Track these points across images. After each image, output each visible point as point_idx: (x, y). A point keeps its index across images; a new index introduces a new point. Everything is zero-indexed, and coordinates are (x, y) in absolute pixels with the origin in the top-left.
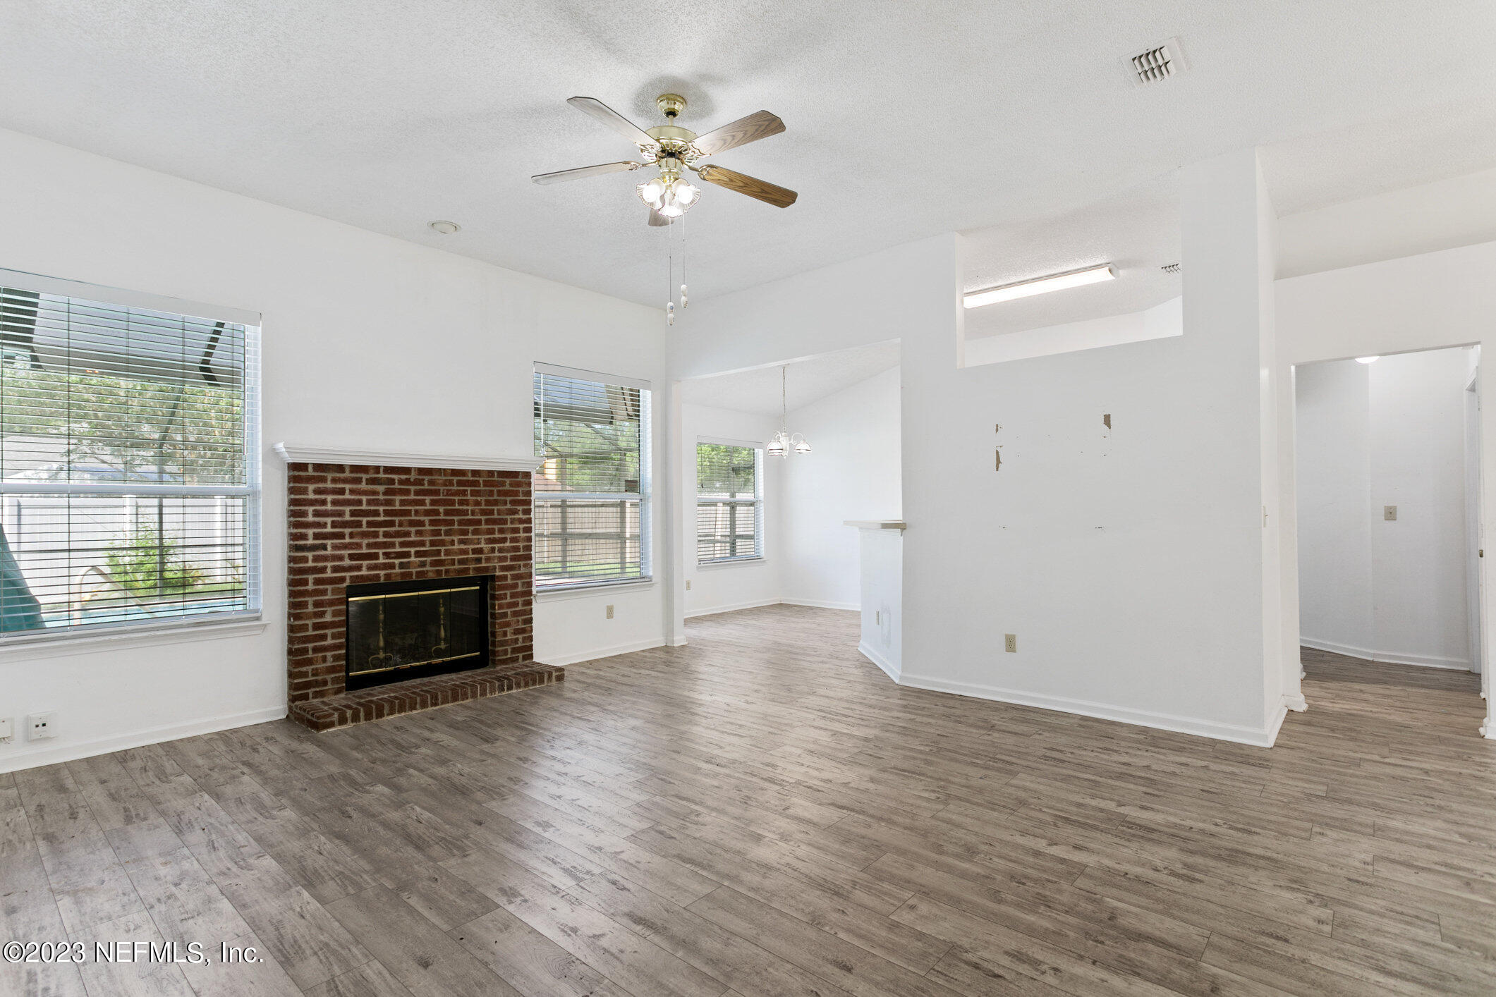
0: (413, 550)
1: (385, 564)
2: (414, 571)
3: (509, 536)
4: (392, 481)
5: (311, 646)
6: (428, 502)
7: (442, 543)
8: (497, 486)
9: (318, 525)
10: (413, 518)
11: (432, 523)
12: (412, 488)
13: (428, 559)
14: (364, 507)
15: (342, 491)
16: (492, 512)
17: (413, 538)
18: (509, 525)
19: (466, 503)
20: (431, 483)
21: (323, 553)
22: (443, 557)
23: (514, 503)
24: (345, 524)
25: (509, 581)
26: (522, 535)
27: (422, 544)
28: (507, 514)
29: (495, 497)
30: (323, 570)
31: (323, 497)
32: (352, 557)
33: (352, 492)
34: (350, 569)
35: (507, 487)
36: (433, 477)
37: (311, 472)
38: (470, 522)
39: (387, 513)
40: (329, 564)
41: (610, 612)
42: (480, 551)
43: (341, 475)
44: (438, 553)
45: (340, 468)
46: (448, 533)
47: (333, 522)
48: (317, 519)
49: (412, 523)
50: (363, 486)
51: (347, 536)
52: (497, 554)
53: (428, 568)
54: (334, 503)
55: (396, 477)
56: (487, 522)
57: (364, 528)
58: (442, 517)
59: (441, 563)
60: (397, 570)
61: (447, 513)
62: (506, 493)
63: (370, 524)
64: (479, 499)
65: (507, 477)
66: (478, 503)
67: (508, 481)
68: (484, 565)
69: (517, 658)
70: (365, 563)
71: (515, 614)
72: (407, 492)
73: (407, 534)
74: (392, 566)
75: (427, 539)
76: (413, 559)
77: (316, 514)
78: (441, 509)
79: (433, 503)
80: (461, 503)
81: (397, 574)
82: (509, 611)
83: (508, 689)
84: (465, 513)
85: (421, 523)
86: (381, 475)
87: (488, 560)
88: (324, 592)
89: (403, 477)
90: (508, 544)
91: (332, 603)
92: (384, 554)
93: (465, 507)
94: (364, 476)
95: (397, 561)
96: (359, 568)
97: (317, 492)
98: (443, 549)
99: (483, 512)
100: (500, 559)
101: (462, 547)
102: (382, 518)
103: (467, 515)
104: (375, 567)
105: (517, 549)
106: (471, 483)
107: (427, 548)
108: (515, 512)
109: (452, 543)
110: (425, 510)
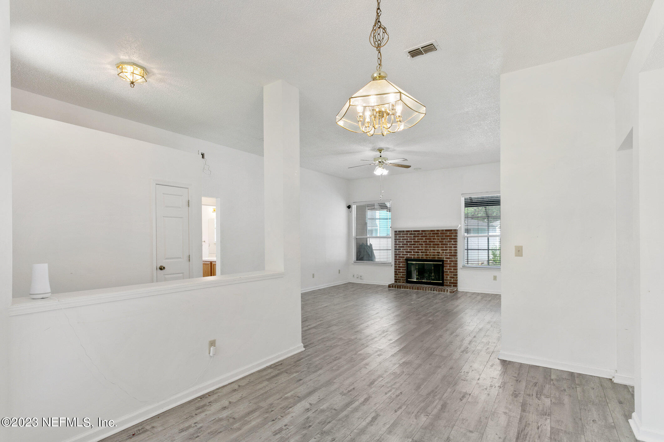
0: (420, 251)
1: (413, 254)
3: (448, 249)
4: (415, 234)
5: (398, 271)
6: (424, 239)
7: (428, 250)
8: (445, 234)
9: (399, 244)
10: (420, 243)
11: (425, 244)
12: (420, 235)
13: (424, 254)
14: (409, 240)
15: (404, 237)
16: (443, 242)
17: (420, 248)
18: (449, 246)
19: (435, 239)
20: (425, 234)
21: (400, 251)
22: (428, 253)
23: (451, 239)
24: (405, 244)
25: (448, 262)
26: (453, 248)
27: (422, 250)
28: (448, 242)
29: (444, 237)
30: (400, 254)
31: (400, 238)
32: (406, 252)
33: (406, 237)
34: (405, 255)
35: (448, 234)
36: (426, 232)
37: (398, 233)
38: (436, 244)
39: (414, 242)
40: (401, 253)
41: (495, 278)
42: (439, 253)
43: (404, 233)
44: (427, 252)
45: (404, 231)
46: (430, 247)
47: (402, 244)
48: (399, 243)
49: (420, 244)
50: (409, 235)
51: (405, 247)
52: (444, 254)
53: (424, 256)
54: (402, 239)
55: (416, 233)
56: (441, 244)
57: (409, 245)
58: (428, 243)
59: (427, 255)
60: (416, 256)
61: (429, 242)
62: (448, 236)
63: (410, 244)
64: (439, 238)
67: (448, 232)
68: (440, 256)
69: (451, 286)
70: (409, 254)
71: (450, 272)
72: (419, 236)
73: (419, 247)
74: (415, 255)
75: (424, 248)
76: (420, 253)
77: (399, 242)
78: (428, 241)
79: (425, 239)
80: (433, 239)
82: (448, 271)
83: (433, 291)
85: (423, 245)
86: (413, 233)
88: (400, 259)
89: (418, 233)
90: (448, 251)
91: (402, 262)
92: (413, 252)
93: (434, 240)
94: (409, 233)
95: (416, 254)
96: (407, 255)
97: (399, 237)
98: (428, 251)
99: (440, 242)
100: (445, 255)
101: (434, 251)
102: (413, 243)
103: (435, 242)
104: (411, 255)
105: (451, 253)
106: (437, 234)
107: (424, 251)
108: (451, 242)
109: (431, 250)
110: (423, 241)
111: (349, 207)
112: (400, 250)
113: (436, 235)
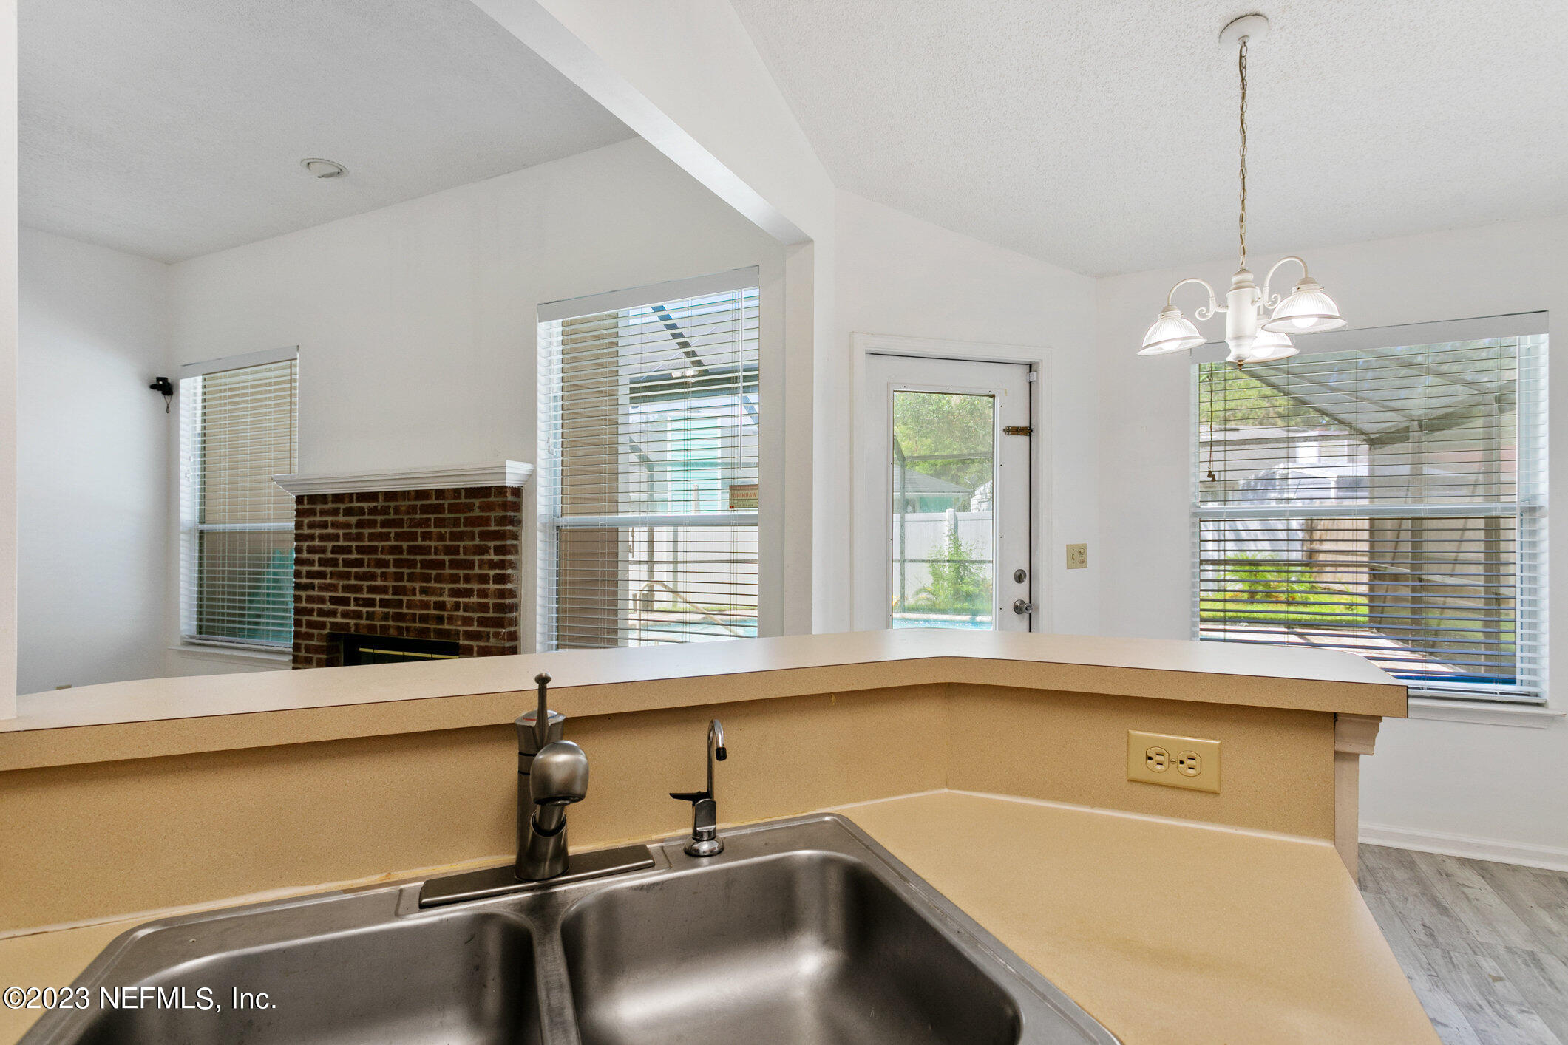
0: (378, 598)
1: (354, 612)
2: (378, 624)
3: (476, 587)
4: (363, 511)
6: (392, 535)
7: (405, 591)
8: (463, 512)
9: (308, 563)
10: (379, 556)
11: (397, 563)
12: (379, 518)
13: (391, 611)
14: (341, 542)
15: (326, 525)
16: (457, 550)
17: (379, 582)
18: (477, 571)
19: (430, 536)
20: (397, 510)
21: (312, 593)
22: (405, 610)
23: (484, 536)
24: (326, 563)
27: (385, 591)
29: (462, 528)
30: (312, 612)
31: (314, 531)
32: (331, 600)
33: (334, 525)
34: (329, 614)
35: (477, 513)
36: (398, 503)
37: (307, 504)
38: (433, 564)
39: (358, 549)
40: (316, 606)
42: (442, 606)
43: (326, 507)
44: (401, 604)
46: (411, 577)
47: (319, 560)
48: (309, 556)
49: (378, 563)
50: (341, 517)
51: (328, 577)
52: (461, 612)
53: (390, 623)
54: (322, 538)
55: (366, 505)
56: (454, 564)
57: (341, 568)
58: (405, 556)
59: (402, 617)
60: (364, 621)
61: (410, 550)
62: (472, 522)
63: (345, 562)
64: (443, 530)
65: (475, 497)
67: (477, 502)
68: (445, 626)
70: (340, 609)
72: (375, 523)
73: (374, 577)
74: (360, 616)
75: (391, 584)
76: (378, 609)
77: (310, 550)
78: (405, 545)
79: (397, 536)
80: (424, 536)
81: (363, 627)
84: (429, 550)
85: (387, 564)
86: (354, 504)
87: (450, 619)
88: (310, 638)
89: (372, 505)
90: (474, 599)
91: (316, 649)
92: (356, 600)
93: (427, 543)
94: (342, 507)
95: (364, 611)
96: (334, 614)
97: (311, 525)
98: (405, 599)
99: (447, 550)
100: (465, 621)
101: (425, 598)
102: (354, 556)
103: (430, 553)
104: (347, 615)
105: (486, 607)
106: (437, 509)
107: (389, 597)
108: (486, 550)
109: (414, 591)
110: (391, 547)
111: (164, 387)
112: (313, 588)
113: (433, 516)
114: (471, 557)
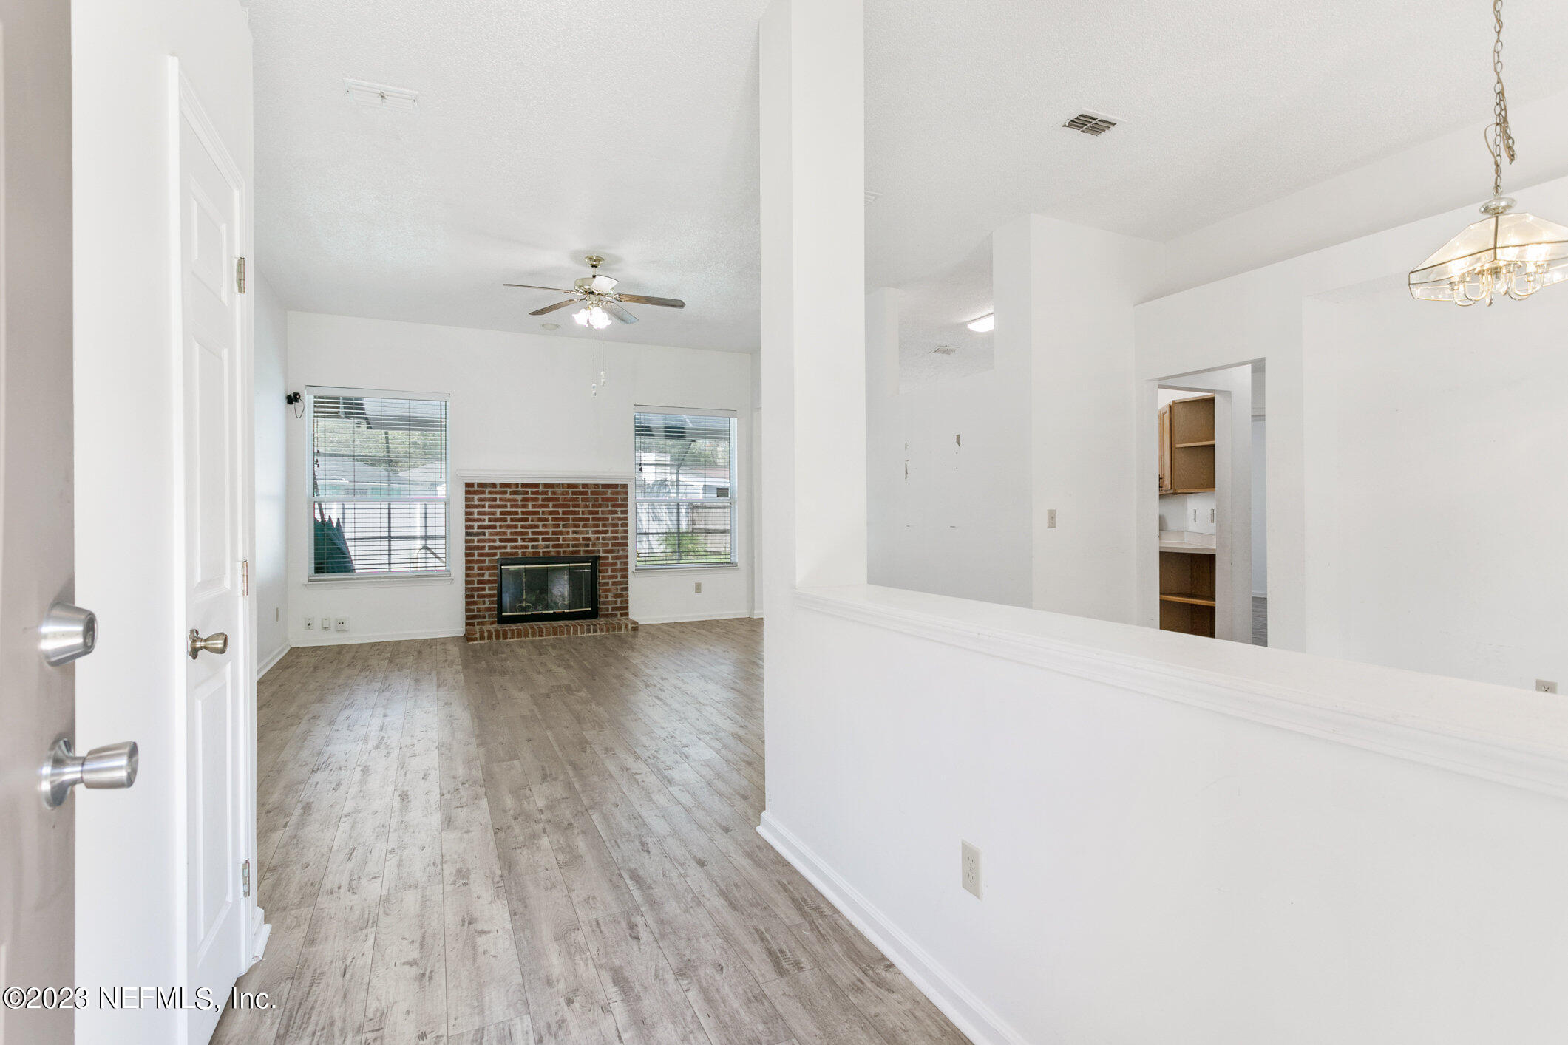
0: (540, 537)
1: (522, 545)
2: (541, 551)
3: (610, 529)
4: (527, 493)
5: (476, 593)
6: (551, 506)
7: (561, 533)
8: (601, 494)
9: (480, 520)
10: (541, 516)
11: (554, 519)
12: (540, 497)
13: (551, 543)
14: (509, 509)
15: (495, 500)
16: (597, 513)
17: (541, 529)
18: (610, 522)
19: (578, 506)
20: (553, 493)
21: (483, 537)
22: (561, 542)
23: (613, 506)
24: (496, 520)
25: (610, 560)
26: (619, 528)
27: (547, 533)
28: (609, 514)
29: (600, 502)
30: (483, 548)
31: (483, 503)
32: (501, 540)
33: (501, 500)
34: (500, 548)
35: (609, 495)
36: (554, 490)
37: (476, 488)
38: (581, 520)
40: (487, 545)
41: (698, 588)
42: (589, 539)
43: (494, 489)
44: (558, 540)
45: (494, 485)
46: (565, 526)
47: (489, 518)
48: (480, 517)
49: (540, 520)
50: (508, 496)
51: (498, 528)
52: (601, 541)
53: (551, 549)
54: (490, 506)
55: (529, 490)
56: (594, 519)
57: (509, 522)
58: (561, 516)
59: (560, 546)
60: (530, 550)
61: (564, 513)
62: (608, 500)
63: (512, 520)
64: (587, 503)
65: (609, 488)
66: (587, 506)
67: (610, 491)
68: (591, 548)
69: (616, 615)
70: (509, 544)
71: (614, 583)
72: (536, 499)
73: (537, 527)
74: (526, 547)
75: (550, 530)
77: (479, 513)
78: (560, 510)
79: (554, 506)
80: (574, 506)
81: (529, 552)
82: (610, 581)
84: (577, 513)
85: (547, 520)
86: (520, 489)
87: (594, 545)
88: (484, 561)
89: (534, 490)
90: (609, 535)
91: (488, 568)
92: (522, 539)
93: (577, 509)
94: (509, 490)
95: (530, 544)
96: (505, 547)
97: (480, 500)
98: (561, 537)
99: (591, 513)
100: (604, 545)
101: (575, 536)
102: (520, 516)
103: (579, 514)
104: (515, 547)
105: (616, 538)
106: (582, 493)
107: (550, 536)
108: (616, 513)
109: (568, 533)
110: (549, 511)
111: (293, 399)
112: (484, 534)
113: (580, 497)
114: (607, 516)
